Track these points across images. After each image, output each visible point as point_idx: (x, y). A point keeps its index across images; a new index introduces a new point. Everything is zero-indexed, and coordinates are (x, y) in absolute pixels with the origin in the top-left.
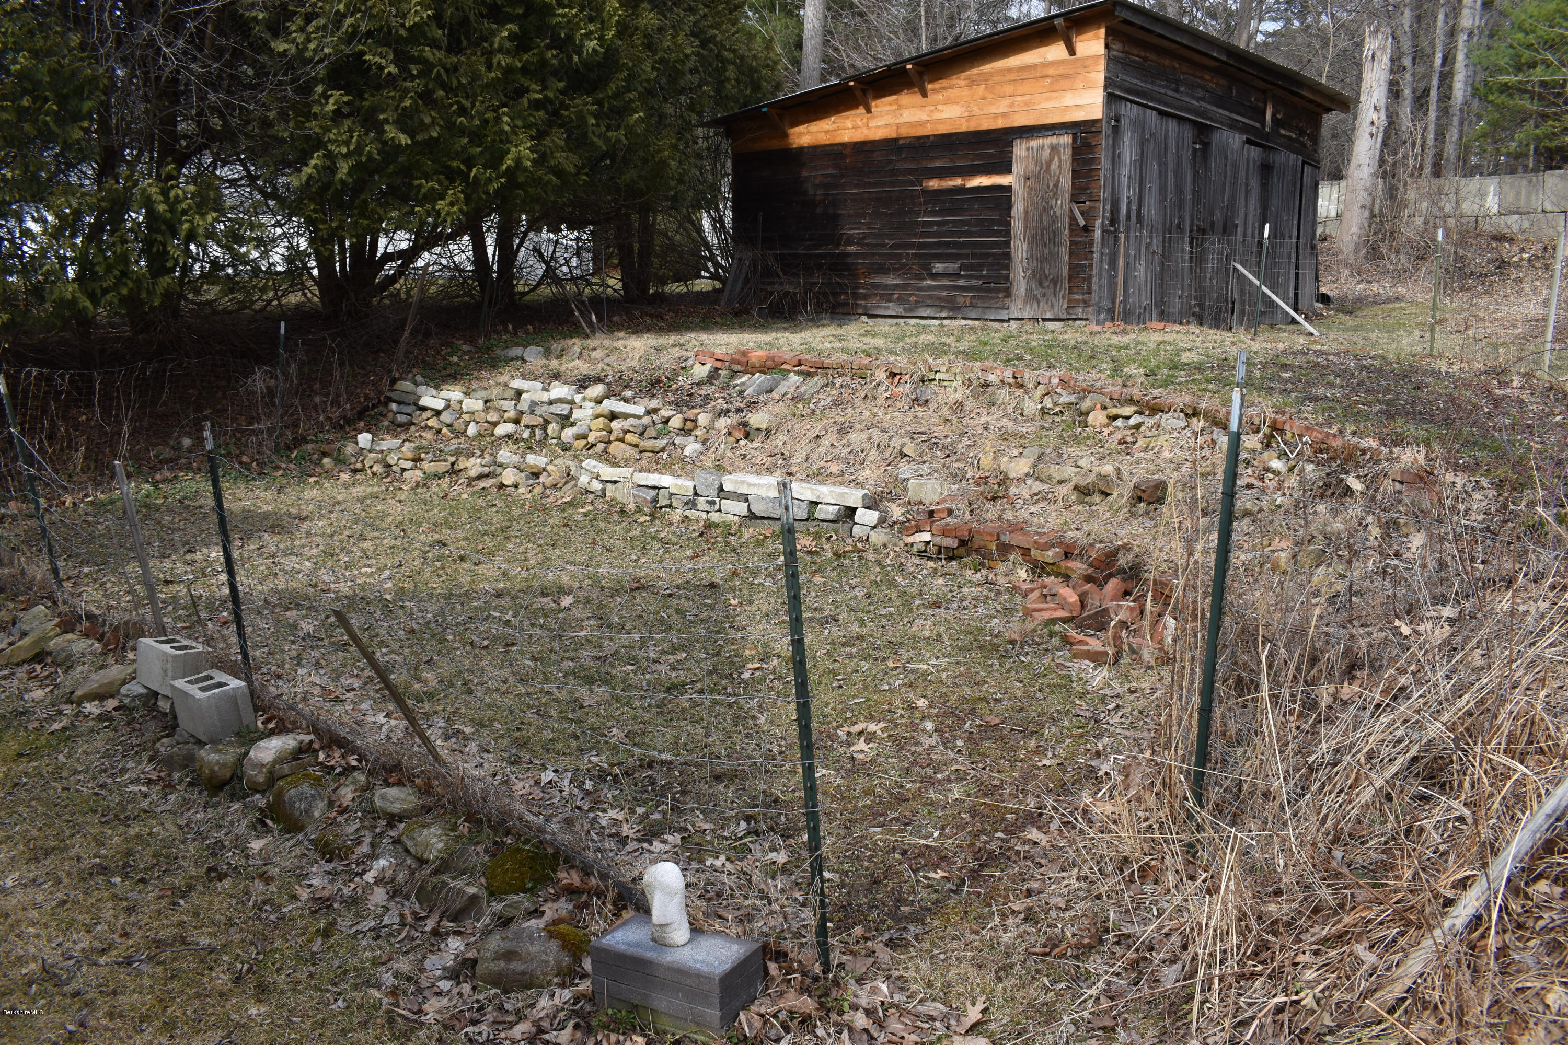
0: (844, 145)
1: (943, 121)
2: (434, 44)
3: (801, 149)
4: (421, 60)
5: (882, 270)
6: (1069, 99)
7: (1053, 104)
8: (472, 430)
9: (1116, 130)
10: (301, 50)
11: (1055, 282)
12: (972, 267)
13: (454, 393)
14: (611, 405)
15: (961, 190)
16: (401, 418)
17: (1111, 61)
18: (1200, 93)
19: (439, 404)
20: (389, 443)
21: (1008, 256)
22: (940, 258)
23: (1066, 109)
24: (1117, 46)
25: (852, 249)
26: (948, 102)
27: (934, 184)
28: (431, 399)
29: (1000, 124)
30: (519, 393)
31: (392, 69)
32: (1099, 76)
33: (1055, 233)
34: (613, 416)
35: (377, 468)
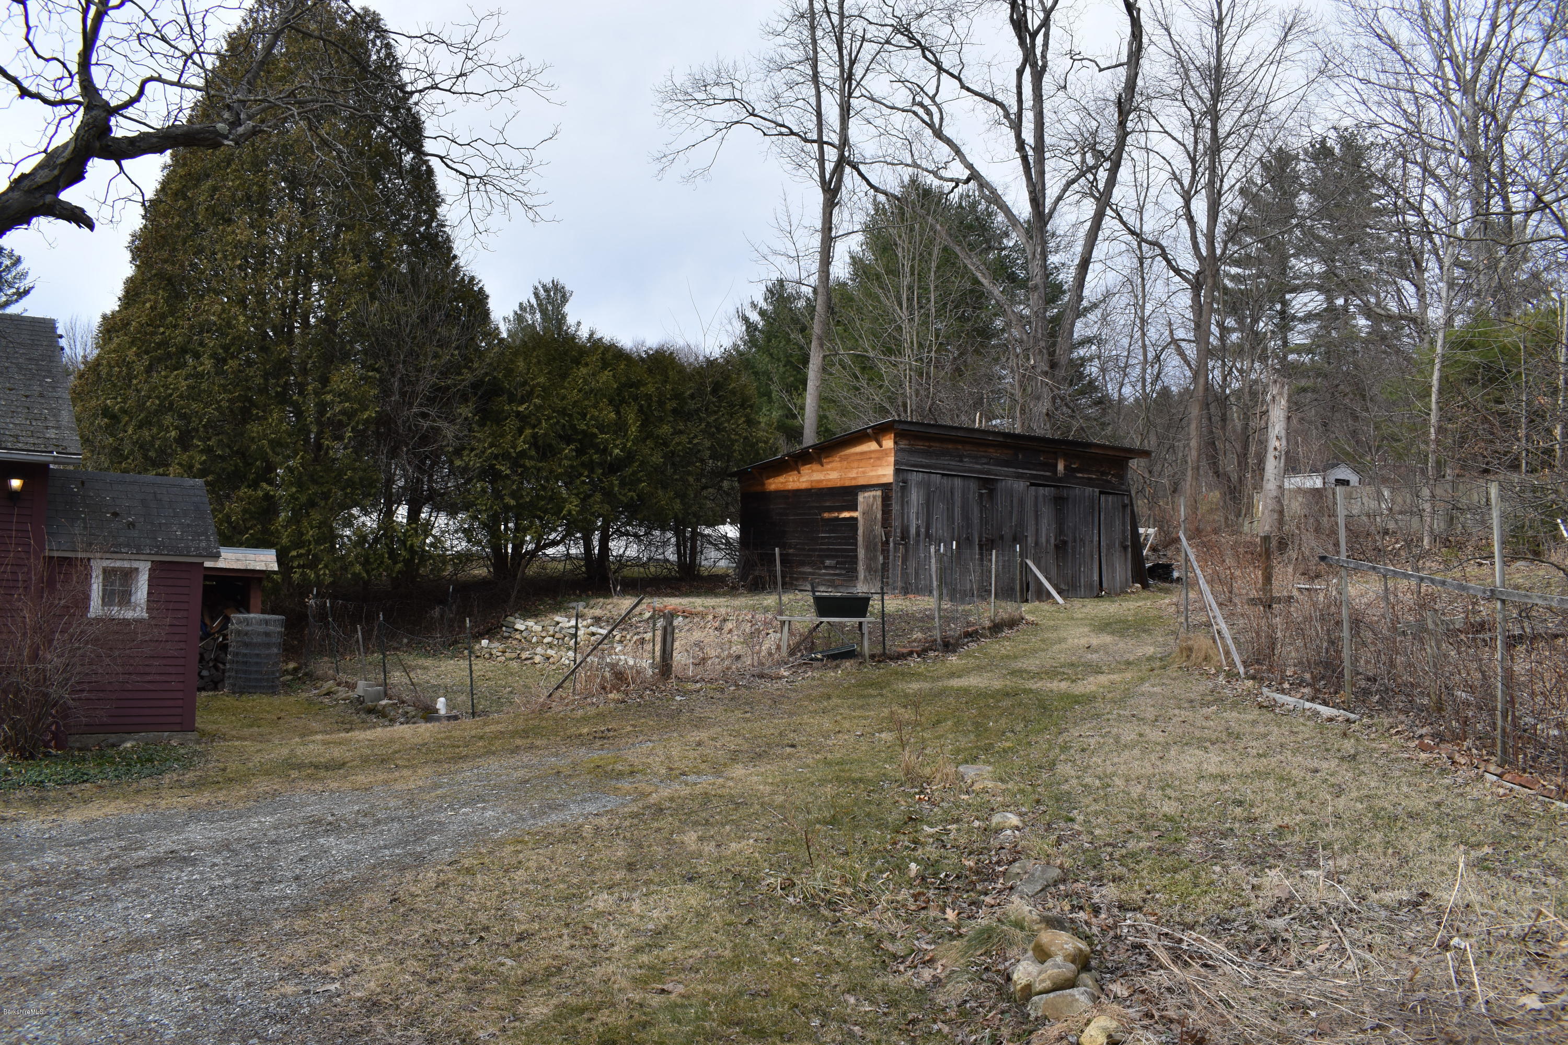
0: (789, 491)
1: (830, 480)
2: (531, 458)
3: (770, 492)
4: (523, 466)
5: (803, 564)
6: (881, 471)
7: (873, 473)
8: (534, 640)
9: (904, 489)
10: (467, 465)
11: (876, 572)
12: (842, 563)
13: (531, 623)
14: (593, 629)
15: (837, 519)
16: (506, 634)
17: (897, 451)
18: (984, 460)
19: (522, 628)
20: (496, 644)
21: (856, 557)
22: (828, 557)
23: (879, 476)
24: (903, 444)
25: (791, 551)
26: (832, 469)
27: (826, 515)
28: (520, 626)
29: (853, 483)
30: (558, 623)
31: (508, 472)
32: (892, 459)
33: (876, 545)
34: (593, 634)
35: (487, 656)
